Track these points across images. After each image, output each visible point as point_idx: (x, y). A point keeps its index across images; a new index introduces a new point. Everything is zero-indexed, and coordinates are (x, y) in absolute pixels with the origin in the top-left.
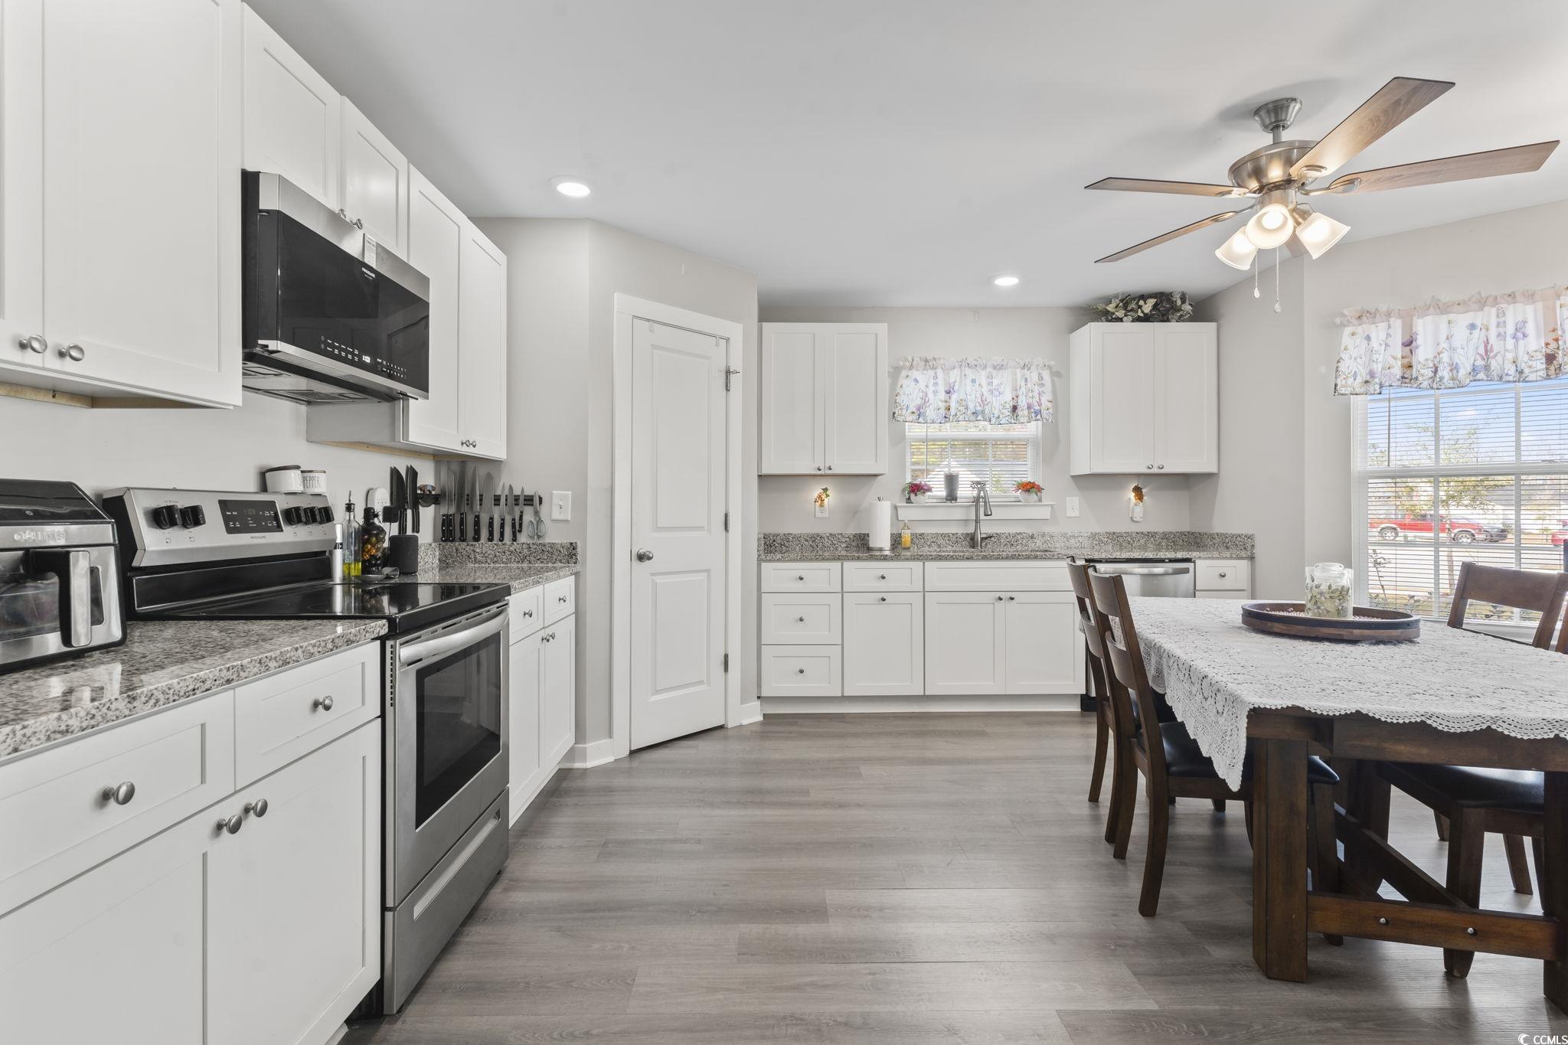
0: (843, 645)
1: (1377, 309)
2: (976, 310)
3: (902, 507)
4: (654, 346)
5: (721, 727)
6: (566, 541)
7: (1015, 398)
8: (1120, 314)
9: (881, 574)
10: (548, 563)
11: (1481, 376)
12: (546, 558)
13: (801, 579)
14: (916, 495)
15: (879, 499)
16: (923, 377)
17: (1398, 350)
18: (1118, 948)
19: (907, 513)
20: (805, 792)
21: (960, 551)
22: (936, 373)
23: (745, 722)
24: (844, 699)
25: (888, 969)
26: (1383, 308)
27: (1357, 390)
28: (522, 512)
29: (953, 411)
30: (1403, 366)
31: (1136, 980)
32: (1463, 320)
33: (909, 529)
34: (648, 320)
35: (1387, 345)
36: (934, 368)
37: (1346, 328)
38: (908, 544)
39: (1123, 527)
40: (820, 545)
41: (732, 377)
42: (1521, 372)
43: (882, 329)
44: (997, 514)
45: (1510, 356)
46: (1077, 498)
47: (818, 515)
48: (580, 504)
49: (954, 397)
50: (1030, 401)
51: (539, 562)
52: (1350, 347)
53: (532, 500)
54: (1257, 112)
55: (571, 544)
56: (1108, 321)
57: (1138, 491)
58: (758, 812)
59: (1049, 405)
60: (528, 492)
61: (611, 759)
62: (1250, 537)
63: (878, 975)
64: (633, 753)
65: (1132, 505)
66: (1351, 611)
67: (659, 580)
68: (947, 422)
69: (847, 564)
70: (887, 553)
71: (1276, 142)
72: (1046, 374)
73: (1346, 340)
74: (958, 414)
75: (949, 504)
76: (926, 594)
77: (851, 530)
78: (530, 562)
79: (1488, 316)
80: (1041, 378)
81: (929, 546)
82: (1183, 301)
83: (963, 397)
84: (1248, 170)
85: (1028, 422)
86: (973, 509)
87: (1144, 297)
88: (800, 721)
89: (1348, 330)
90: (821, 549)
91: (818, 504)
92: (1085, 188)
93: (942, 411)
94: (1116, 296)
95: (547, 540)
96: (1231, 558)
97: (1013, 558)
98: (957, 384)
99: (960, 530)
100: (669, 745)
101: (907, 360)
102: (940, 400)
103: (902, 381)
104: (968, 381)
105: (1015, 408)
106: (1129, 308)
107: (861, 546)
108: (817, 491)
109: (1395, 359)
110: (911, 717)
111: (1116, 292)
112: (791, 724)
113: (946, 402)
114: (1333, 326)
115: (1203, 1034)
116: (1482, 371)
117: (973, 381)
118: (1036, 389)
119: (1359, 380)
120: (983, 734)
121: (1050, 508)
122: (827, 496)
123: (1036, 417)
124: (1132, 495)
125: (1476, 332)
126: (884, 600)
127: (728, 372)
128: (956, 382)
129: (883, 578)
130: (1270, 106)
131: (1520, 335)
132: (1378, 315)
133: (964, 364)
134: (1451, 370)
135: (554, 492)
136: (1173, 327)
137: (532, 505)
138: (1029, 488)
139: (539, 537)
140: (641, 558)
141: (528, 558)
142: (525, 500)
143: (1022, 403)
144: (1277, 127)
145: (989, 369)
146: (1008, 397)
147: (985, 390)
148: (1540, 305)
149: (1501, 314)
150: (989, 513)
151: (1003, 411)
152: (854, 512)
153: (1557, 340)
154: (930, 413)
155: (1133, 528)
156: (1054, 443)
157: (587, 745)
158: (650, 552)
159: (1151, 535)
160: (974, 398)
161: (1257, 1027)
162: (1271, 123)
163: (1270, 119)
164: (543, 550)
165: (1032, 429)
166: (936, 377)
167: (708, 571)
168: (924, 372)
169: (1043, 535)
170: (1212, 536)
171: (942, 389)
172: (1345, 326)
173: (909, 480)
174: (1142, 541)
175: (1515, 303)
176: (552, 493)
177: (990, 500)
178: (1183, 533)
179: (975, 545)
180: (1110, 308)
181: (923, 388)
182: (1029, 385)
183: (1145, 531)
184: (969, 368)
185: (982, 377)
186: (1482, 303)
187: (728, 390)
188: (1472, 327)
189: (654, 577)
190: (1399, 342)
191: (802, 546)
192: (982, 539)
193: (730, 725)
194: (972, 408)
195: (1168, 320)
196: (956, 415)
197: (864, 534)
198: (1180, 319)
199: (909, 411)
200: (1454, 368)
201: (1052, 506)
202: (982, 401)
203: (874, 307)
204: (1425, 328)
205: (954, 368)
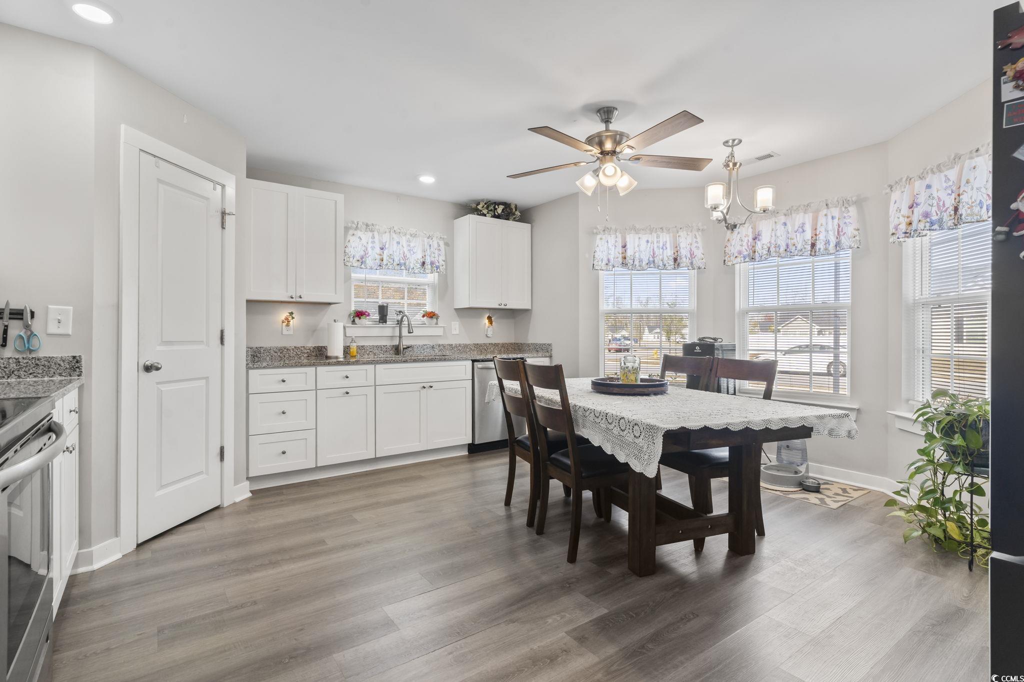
0: (316, 429)
1: (611, 228)
2: (399, 196)
3: (348, 327)
4: (160, 181)
5: (217, 508)
6: (68, 353)
7: (424, 257)
8: (485, 211)
9: (345, 375)
10: (43, 377)
11: (652, 265)
12: (41, 372)
13: (284, 381)
14: (360, 318)
15: (335, 321)
16: (366, 237)
17: (620, 250)
18: (571, 585)
19: (353, 332)
20: (322, 542)
21: (390, 357)
22: (373, 234)
23: (238, 500)
24: (318, 469)
25: (458, 646)
26: (614, 227)
27: (603, 268)
28: (7, 326)
29: (385, 262)
30: (622, 257)
31: (589, 600)
32: (645, 238)
33: (355, 342)
34: (155, 156)
35: (615, 246)
36: (372, 231)
37: (598, 236)
38: (355, 354)
39: (482, 340)
40: (287, 356)
41: (227, 218)
42: (665, 265)
43: (340, 197)
44: (417, 332)
45: (661, 257)
46: (458, 323)
47: (285, 332)
48: (84, 319)
49: (385, 252)
50: (433, 259)
51: (31, 376)
52: (600, 246)
53: (22, 314)
54: (599, 111)
55: (74, 357)
56: (478, 215)
57: (489, 318)
58: (292, 566)
59: (443, 263)
60: (15, 305)
61: (119, 556)
62: (550, 345)
63: (455, 653)
64: (139, 546)
65: (486, 327)
66: (639, 380)
67: (164, 388)
68: (381, 269)
69: (319, 369)
70: (342, 360)
71: (607, 130)
72: (442, 243)
73: (598, 242)
74: (389, 264)
75: (381, 325)
76: (377, 387)
77: (311, 344)
78: (19, 377)
79: (653, 237)
80: (439, 246)
81: (368, 354)
82: (516, 210)
83: (391, 253)
84: (596, 140)
85: (431, 273)
86: (398, 329)
87: (499, 204)
88: (284, 491)
89: (599, 237)
90: (288, 358)
91: (285, 324)
92: (528, 129)
93: (378, 262)
94: (483, 200)
95: (41, 354)
96: (542, 357)
97: (432, 361)
98: (387, 243)
99: (388, 343)
100: (174, 531)
101: (353, 222)
102: (377, 253)
103: (349, 237)
104: (395, 242)
105: (424, 263)
106: (490, 209)
107: (320, 355)
108: (283, 314)
109: (619, 254)
110: (367, 475)
111: (482, 198)
112: (278, 494)
113: (380, 255)
114: (592, 233)
115: (634, 617)
116: (652, 263)
117: (398, 243)
118: (436, 252)
119: (604, 263)
120: (420, 478)
121: (443, 329)
122: (293, 318)
123: (437, 270)
124: (487, 321)
125: (649, 244)
126: (347, 393)
127: (223, 214)
128: (387, 242)
129: (347, 377)
130: (605, 109)
131: (665, 248)
132: (612, 231)
133: (391, 230)
134: (639, 262)
135: (50, 306)
136: (510, 223)
137: (22, 319)
138: (431, 315)
139: (31, 351)
140: (148, 369)
141: (16, 373)
142: (10, 314)
143: (428, 261)
144: (608, 121)
145: (408, 236)
146: (419, 255)
147: (406, 250)
148: (671, 235)
149: (658, 237)
150: (412, 331)
151: (416, 264)
152: (313, 330)
153: (677, 252)
154: (369, 262)
155: (487, 341)
156: (445, 288)
157: (93, 548)
158: (158, 363)
159: (496, 345)
160: (398, 254)
161: (651, 604)
162: (605, 119)
163: (605, 116)
164: (37, 365)
165: (432, 278)
166: (373, 237)
167: (207, 378)
168: (366, 233)
169: (439, 346)
170: (528, 345)
171: (377, 246)
172: (597, 234)
173: (353, 309)
174: (492, 349)
175: (663, 232)
176: (48, 307)
177: (412, 323)
178: (511, 344)
179: (398, 353)
180: (480, 207)
181: (365, 244)
182: (432, 249)
183: (493, 342)
184: (395, 233)
185: (404, 241)
186: (651, 231)
187: (223, 228)
188: (648, 242)
189: (158, 386)
190: (620, 245)
191: (272, 356)
192: (404, 349)
193: (225, 505)
194: (397, 261)
195: (508, 219)
196: (387, 264)
197: (321, 347)
198: (514, 220)
199: (355, 259)
200: (641, 261)
201: (444, 327)
202: (404, 257)
203: (328, 181)
204: (631, 239)
205: (385, 233)
